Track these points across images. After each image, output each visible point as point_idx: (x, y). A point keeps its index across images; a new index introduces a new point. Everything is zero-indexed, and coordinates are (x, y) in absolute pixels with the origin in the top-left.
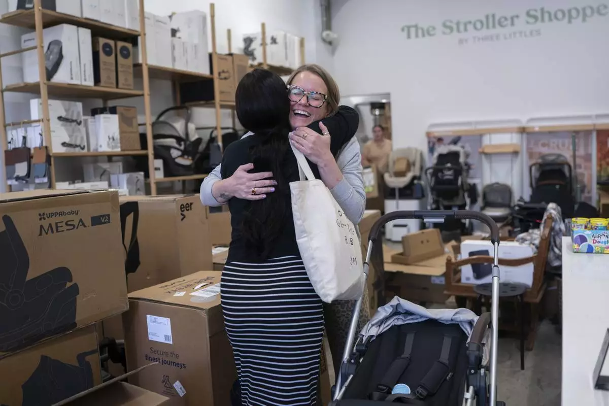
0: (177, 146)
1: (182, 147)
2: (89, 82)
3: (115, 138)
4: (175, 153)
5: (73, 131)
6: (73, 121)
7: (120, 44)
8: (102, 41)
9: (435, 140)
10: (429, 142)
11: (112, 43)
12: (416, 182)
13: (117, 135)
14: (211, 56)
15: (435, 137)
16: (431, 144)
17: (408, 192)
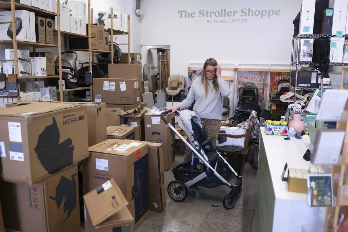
0: (71, 73)
1: (73, 74)
2: (34, 41)
3: (44, 69)
4: (69, 76)
5: (25, 66)
6: (25, 60)
7: (48, 20)
8: (40, 18)
9: (192, 72)
10: (189, 73)
11: (44, 19)
12: (182, 93)
13: (45, 68)
14: (87, 25)
16: (190, 73)
17: (178, 98)
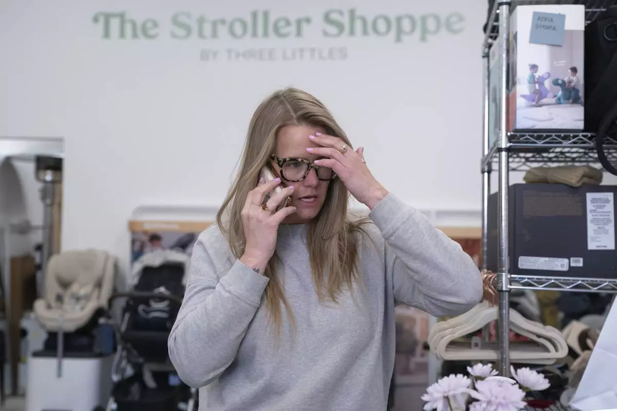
9: (145, 238)
10: (133, 242)
12: (102, 321)
15: (145, 233)
16: (138, 245)
17: (84, 341)
